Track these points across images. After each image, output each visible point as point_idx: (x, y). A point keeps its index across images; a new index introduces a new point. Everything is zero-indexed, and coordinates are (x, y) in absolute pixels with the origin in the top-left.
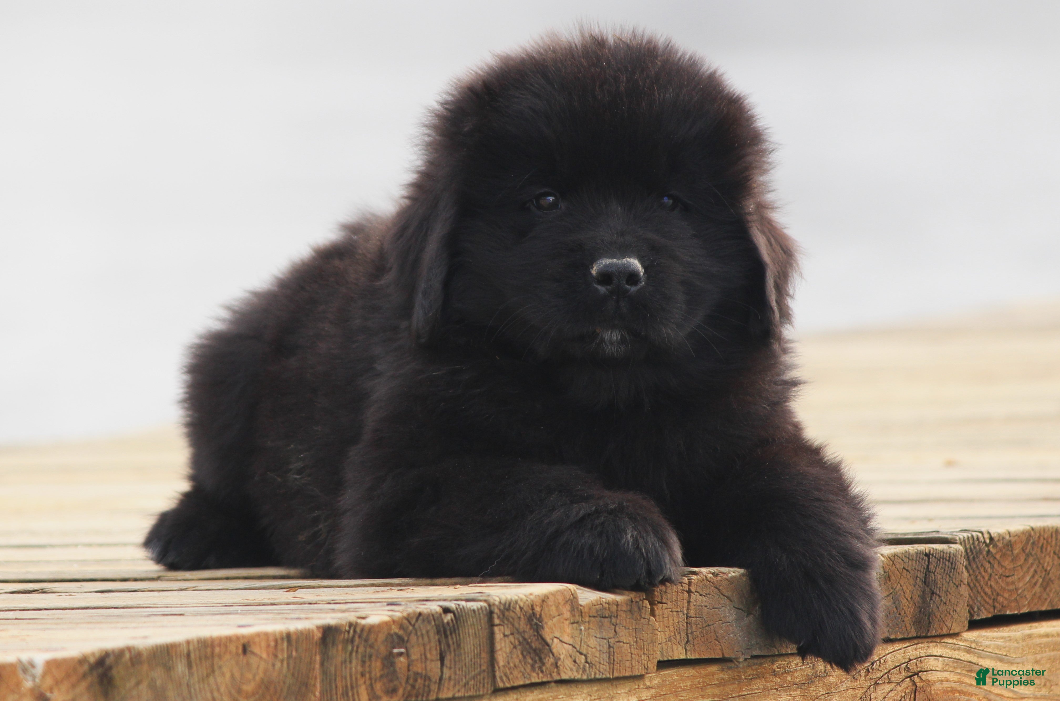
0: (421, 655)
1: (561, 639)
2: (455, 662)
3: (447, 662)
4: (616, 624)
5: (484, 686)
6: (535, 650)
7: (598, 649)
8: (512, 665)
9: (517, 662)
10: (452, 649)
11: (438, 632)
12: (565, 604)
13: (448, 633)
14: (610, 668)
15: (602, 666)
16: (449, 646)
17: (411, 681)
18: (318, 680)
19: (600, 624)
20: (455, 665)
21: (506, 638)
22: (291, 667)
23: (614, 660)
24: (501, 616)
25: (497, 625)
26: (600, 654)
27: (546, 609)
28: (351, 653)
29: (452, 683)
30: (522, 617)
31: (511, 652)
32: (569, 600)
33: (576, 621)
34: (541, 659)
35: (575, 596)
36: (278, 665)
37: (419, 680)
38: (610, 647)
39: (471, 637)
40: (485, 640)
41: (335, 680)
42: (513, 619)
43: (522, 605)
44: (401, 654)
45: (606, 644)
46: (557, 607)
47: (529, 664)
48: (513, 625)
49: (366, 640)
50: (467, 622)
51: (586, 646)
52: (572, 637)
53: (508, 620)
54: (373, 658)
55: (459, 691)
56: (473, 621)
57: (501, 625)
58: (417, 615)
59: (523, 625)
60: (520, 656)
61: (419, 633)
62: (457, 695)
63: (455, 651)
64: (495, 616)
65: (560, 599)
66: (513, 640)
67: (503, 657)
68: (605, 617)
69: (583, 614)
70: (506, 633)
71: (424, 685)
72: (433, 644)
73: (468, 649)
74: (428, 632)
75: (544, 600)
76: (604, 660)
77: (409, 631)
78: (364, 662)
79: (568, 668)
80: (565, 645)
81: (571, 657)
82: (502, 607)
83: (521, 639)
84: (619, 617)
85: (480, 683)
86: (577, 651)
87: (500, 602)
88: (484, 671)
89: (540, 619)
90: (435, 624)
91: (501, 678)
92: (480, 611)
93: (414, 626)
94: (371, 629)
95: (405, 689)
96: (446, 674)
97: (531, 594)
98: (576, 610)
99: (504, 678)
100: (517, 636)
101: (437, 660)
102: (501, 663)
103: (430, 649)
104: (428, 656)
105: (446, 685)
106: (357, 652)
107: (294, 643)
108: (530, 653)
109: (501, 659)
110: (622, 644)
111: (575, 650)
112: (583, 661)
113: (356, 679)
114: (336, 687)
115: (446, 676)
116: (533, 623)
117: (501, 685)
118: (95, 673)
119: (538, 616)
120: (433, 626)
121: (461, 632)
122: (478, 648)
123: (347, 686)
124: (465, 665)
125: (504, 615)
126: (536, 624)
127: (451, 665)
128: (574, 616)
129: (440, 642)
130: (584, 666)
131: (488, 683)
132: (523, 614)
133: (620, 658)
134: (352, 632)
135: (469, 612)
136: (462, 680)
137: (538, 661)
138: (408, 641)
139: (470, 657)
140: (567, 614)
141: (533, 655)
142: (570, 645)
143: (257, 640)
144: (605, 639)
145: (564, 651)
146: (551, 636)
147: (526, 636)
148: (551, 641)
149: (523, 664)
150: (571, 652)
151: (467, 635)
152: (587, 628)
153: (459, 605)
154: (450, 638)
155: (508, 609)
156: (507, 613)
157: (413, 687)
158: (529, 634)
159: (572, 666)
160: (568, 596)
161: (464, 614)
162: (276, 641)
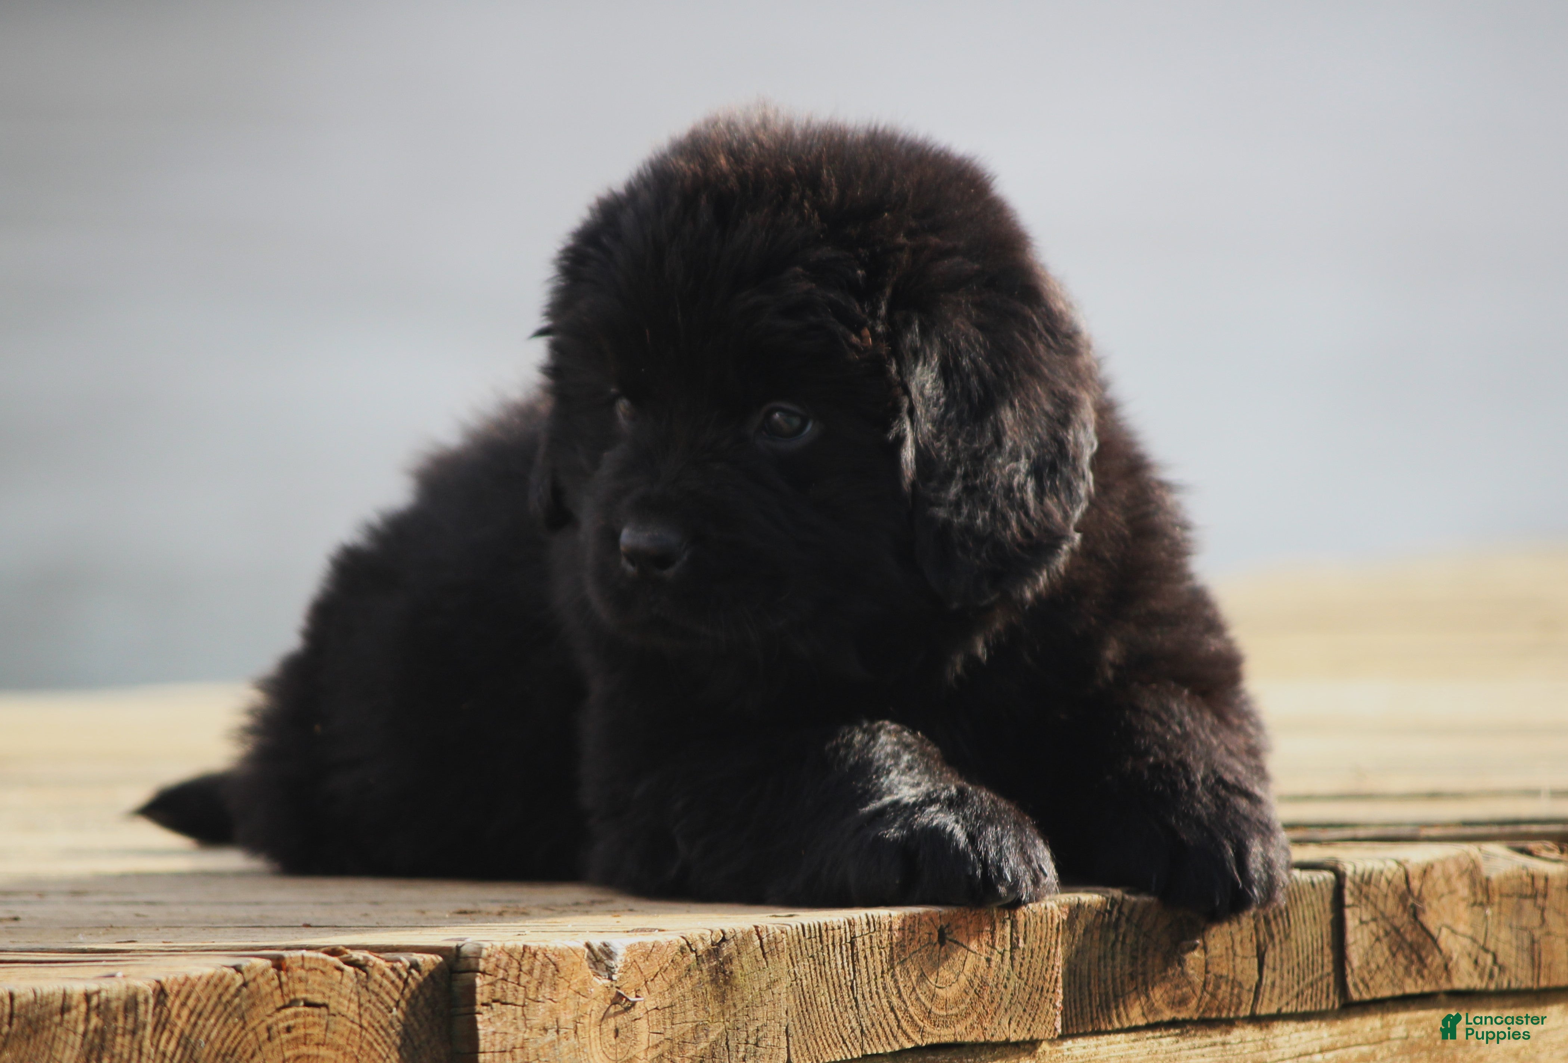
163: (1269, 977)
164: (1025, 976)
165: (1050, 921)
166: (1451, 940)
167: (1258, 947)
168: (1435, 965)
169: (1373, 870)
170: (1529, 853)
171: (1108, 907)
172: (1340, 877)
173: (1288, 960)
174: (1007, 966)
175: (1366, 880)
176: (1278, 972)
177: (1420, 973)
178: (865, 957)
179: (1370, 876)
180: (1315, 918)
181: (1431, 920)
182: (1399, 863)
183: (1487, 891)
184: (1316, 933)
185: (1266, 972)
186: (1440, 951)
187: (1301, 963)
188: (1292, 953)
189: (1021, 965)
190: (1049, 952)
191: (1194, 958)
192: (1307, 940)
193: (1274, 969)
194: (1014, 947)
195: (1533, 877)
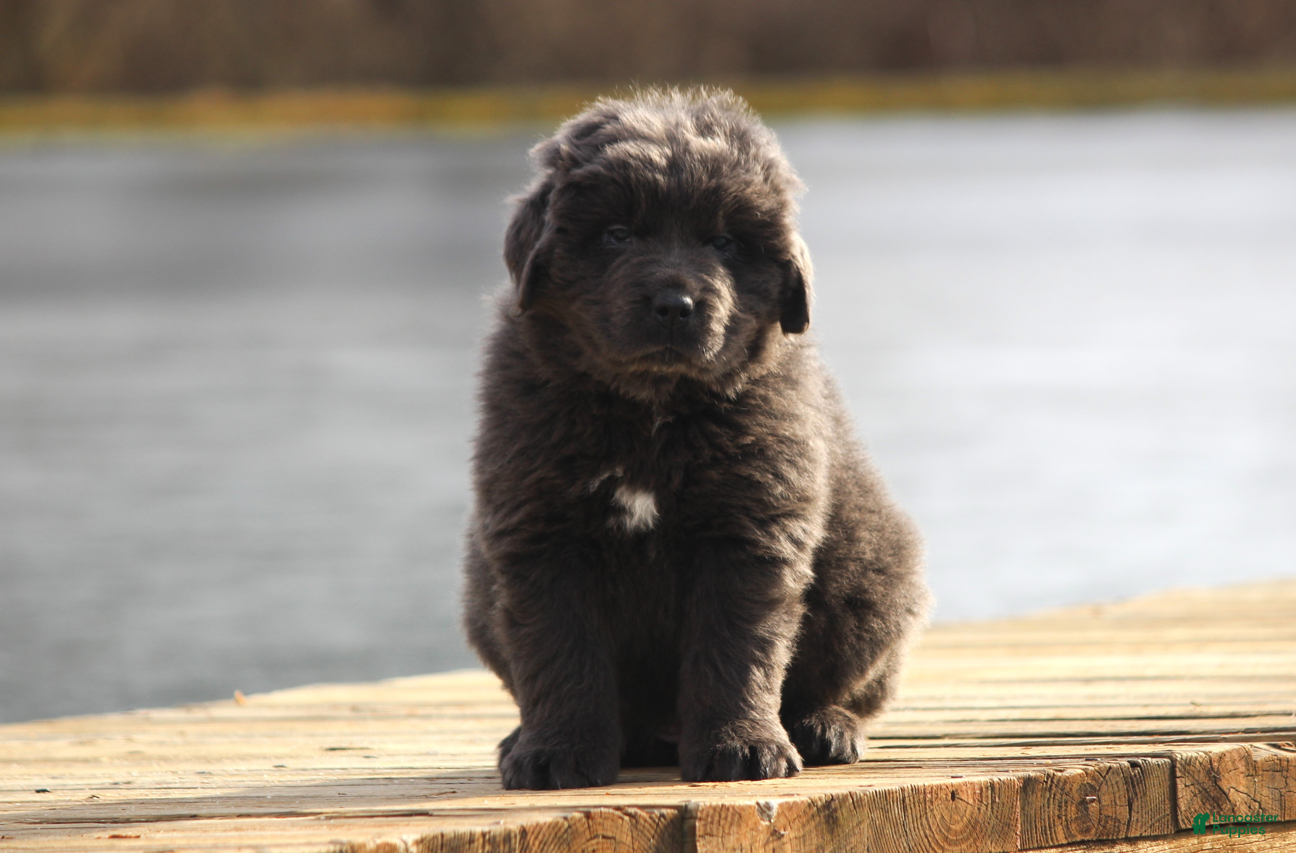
0: (1111, 801)
1: (1237, 789)
2: (1142, 807)
3: (1135, 807)
4: (1287, 777)
5: (1168, 827)
6: (1213, 798)
7: (1271, 797)
8: (1193, 810)
9: (1197, 807)
10: (1139, 797)
11: (1127, 783)
12: (1240, 760)
13: (1136, 783)
14: (1281, 814)
15: (1274, 811)
16: (1136, 794)
17: (1102, 823)
18: (1019, 822)
19: (1272, 777)
20: (1142, 810)
21: (1187, 788)
22: (995, 811)
23: (1285, 807)
24: (1183, 770)
25: (1179, 777)
26: (1272, 802)
27: (1224, 764)
28: (1049, 800)
29: (1139, 824)
30: (1201, 770)
31: (1191, 800)
32: (1244, 757)
33: (1250, 774)
34: (1219, 806)
35: (1249, 753)
36: (983, 808)
37: (1110, 822)
38: (1281, 796)
39: (1156, 787)
40: (1168, 790)
41: (1035, 821)
42: (1193, 772)
43: (1201, 760)
44: (1093, 801)
45: (1278, 793)
46: (1233, 762)
47: (1208, 809)
48: (1193, 778)
49: (1062, 789)
50: (1152, 774)
51: (1259, 795)
52: (1247, 787)
53: (1189, 773)
54: (1069, 803)
55: (1145, 831)
56: (1158, 774)
57: (1183, 777)
58: (1108, 768)
59: (1202, 777)
60: (1200, 803)
61: (1109, 784)
62: (1144, 835)
63: (1141, 798)
64: (1177, 770)
65: (1236, 756)
66: (1193, 790)
67: (1184, 804)
68: (1277, 771)
69: (1257, 769)
70: (1187, 784)
71: (1115, 826)
72: (1122, 793)
73: (1153, 796)
74: (1117, 783)
75: (1222, 757)
76: (1276, 806)
77: (1100, 782)
78: (1060, 807)
79: (1243, 813)
80: (1241, 794)
81: (1246, 803)
82: (1183, 762)
83: (1201, 789)
84: (1289, 771)
85: (1164, 824)
86: (1252, 799)
87: (1182, 759)
88: (1168, 815)
89: (1218, 773)
90: (1124, 776)
91: (1183, 820)
92: (1164, 766)
93: (1104, 778)
94: (1066, 780)
95: (1097, 829)
96: (1133, 818)
97: (1210, 752)
98: (1250, 765)
99: (1186, 821)
100: (1197, 786)
101: (1126, 805)
102: (1183, 809)
103: (1119, 797)
104: (1118, 802)
105: (1134, 826)
106: (1054, 798)
107: (997, 791)
108: (1209, 800)
109: (1183, 805)
110: (1292, 793)
111: (1250, 798)
112: (1257, 807)
113: (1054, 820)
114: (1036, 827)
115: (1134, 819)
116: (1212, 776)
117: (1183, 826)
118: (822, 815)
119: (1216, 770)
120: (1122, 778)
121: (1147, 783)
122: (1163, 797)
123: (1045, 827)
124: (1151, 809)
125: (1185, 769)
126: (1214, 777)
127: (1138, 810)
128: (1248, 770)
129: (1128, 790)
130: (1258, 811)
131: (1171, 825)
132: (1202, 768)
133: (1291, 805)
134: (1049, 782)
135: (1154, 766)
136: (1148, 822)
137: (1216, 807)
138: (1099, 790)
139: (1155, 804)
140: (1242, 769)
141: (1212, 802)
142: (1245, 794)
143: (964, 788)
144: (1277, 789)
145: (1239, 799)
146: (1228, 786)
147: (1206, 786)
148: (1228, 790)
149: (1203, 809)
150: (1246, 799)
151: (1153, 786)
152: (1260, 780)
153: (1145, 761)
154: (1137, 787)
155: (1189, 764)
156: (1187, 768)
157: (1104, 827)
158: (1208, 784)
159: (1247, 812)
160: (1243, 753)
161: (1149, 768)
162: (981, 789)
163: (1135, 816)
164: (999, 817)
165: (1013, 787)
166: (1236, 794)
167: (1129, 801)
168: (1227, 809)
169: (1192, 756)
170: (1278, 747)
171: (1045, 780)
172: (1173, 761)
173: (1146, 807)
174: (989, 812)
175: (1188, 762)
176: (1140, 814)
177: (1218, 813)
178: (911, 808)
179: (1190, 760)
180: (1160, 784)
181: (1224, 785)
182: (1205, 753)
183: (1255, 768)
184: (1161, 792)
185: (1133, 814)
186: (1230, 801)
187: (1153, 809)
188: (1148, 803)
189: (997, 811)
190: (1013, 804)
191: (1093, 807)
192: (1155, 796)
193: (1138, 812)
194: (993, 802)
195: (1280, 760)
